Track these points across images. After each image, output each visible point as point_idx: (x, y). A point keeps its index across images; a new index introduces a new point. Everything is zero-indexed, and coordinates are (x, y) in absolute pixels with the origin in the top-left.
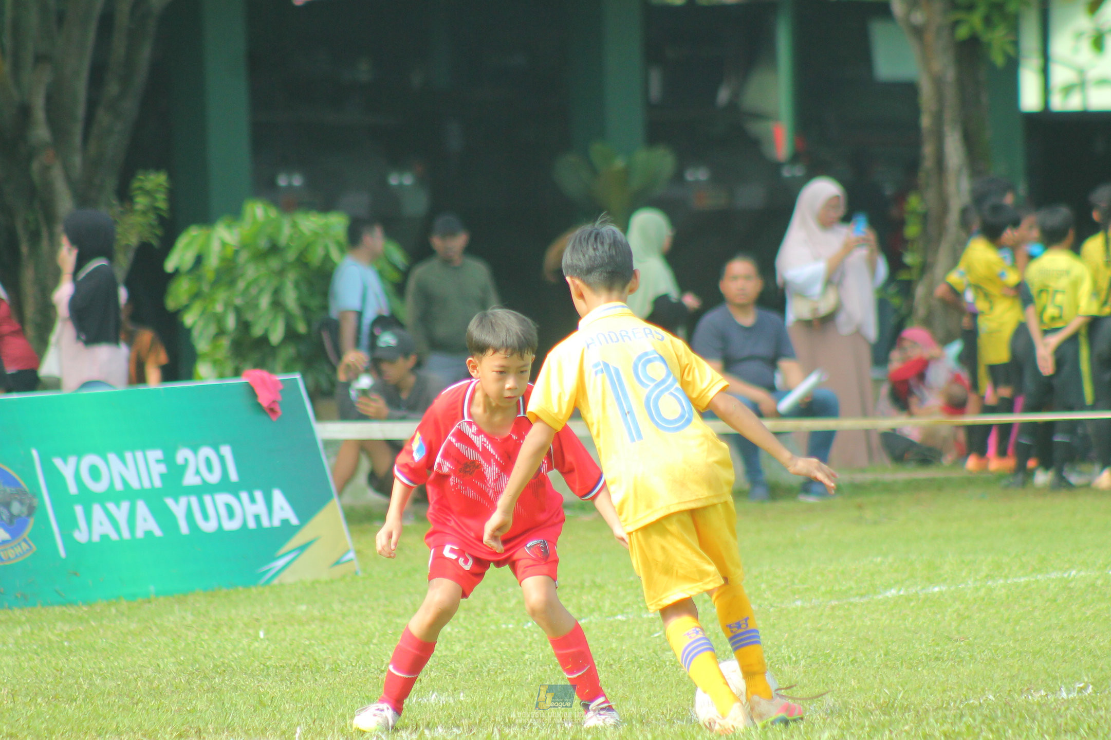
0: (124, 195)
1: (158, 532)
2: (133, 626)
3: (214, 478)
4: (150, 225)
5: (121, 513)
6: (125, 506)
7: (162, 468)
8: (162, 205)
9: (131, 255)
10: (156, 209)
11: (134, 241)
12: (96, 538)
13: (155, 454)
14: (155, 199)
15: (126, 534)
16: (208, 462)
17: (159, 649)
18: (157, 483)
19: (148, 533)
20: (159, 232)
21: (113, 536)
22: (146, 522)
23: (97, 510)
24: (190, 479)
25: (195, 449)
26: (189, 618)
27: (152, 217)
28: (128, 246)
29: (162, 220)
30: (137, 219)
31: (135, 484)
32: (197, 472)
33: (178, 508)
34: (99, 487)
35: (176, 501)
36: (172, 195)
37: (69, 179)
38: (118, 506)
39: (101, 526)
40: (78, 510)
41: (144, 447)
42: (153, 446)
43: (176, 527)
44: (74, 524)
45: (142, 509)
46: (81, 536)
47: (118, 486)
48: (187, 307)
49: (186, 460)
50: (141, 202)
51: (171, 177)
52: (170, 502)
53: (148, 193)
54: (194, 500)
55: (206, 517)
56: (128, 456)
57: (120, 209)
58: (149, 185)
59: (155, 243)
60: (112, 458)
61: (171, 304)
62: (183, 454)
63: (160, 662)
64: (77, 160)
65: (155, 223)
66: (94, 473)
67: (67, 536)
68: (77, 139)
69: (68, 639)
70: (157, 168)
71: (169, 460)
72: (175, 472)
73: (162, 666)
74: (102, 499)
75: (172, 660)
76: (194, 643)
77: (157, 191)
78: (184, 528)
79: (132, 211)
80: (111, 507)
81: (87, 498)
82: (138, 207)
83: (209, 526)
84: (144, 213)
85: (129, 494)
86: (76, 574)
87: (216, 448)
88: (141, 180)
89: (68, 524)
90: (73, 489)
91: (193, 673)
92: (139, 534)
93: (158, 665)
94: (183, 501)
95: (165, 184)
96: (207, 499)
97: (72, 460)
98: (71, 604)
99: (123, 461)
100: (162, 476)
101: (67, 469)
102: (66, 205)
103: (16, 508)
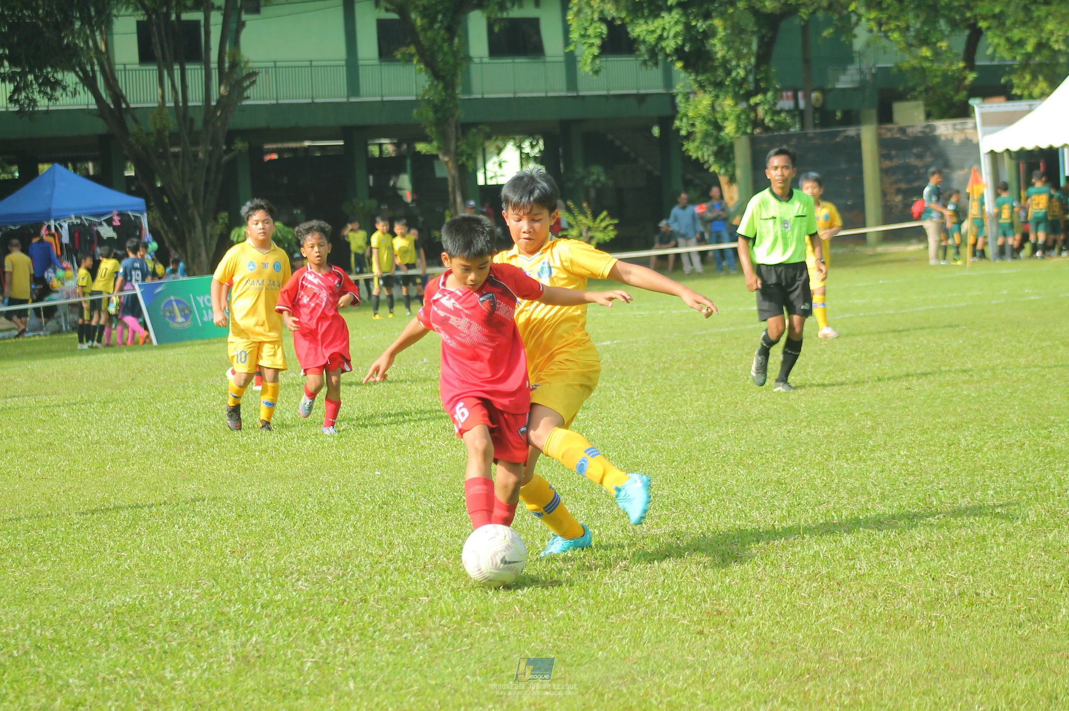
0: (216, 219)
4: (224, 227)
8: (227, 222)
10: (225, 223)
14: (225, 220)
20: (227, 229)
27: (224, 225)
29: (227, 226)
30: (220, 226)
36: (230, 219)
37: (199, 215)
40: (204, 312)
44: (203, 316)
46: (205, 319)
50: (221, 221)
51: (229, 214)
53: (222, 218)
57: (215, 223)
58: (222, 216)
64: (201, 210)
67: (201, 320)
68: (201, 203)
69: (203, 350)
70: (225, 211)
77: (225, 218)
79: (218, 224)
82: (220, 223)
84: (222, 224)
86: (204, 331)
88: (220, 215)
89: (201, 316)
90: (202, 305)
95: (227, 215)
97: (202, 297)
98: (203, 339)
101: (200, 300)
102: (198, 222)
103: (187, 312)
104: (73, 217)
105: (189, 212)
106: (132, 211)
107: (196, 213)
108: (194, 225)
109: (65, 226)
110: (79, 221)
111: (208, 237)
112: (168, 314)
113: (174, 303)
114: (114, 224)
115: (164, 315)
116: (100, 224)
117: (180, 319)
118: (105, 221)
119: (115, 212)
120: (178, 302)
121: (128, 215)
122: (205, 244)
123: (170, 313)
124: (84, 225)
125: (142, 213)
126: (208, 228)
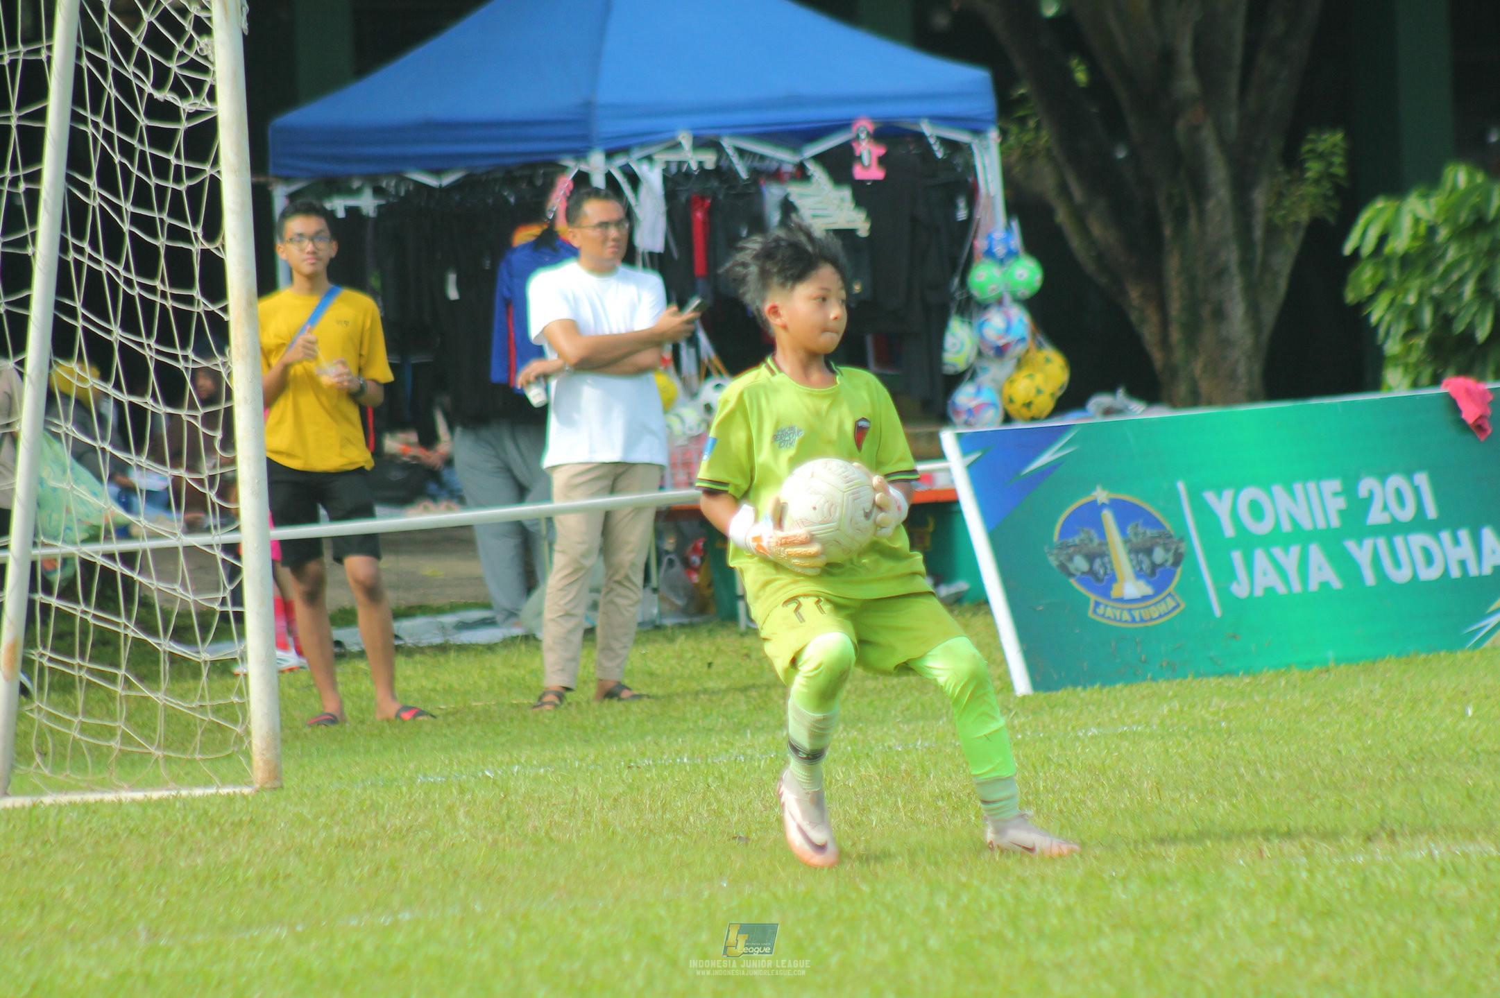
0: (1292, 161)
1: (1337, 584)
2: (1306, 703)
3: (1407, 514)
4: (1326, 198)
5: (1290, 559)
6: (1295, 550)
7: (1341, 503)
8: (1339, 171)
9: (1301, 235)
10: (1332, 176)
11: (1304, 217)
12: (1259, 592)
13: (1333, 485)
14: (1331, 164)
15: (1297, 587)
16: (1399, 494)
17: (1340, 729)
18: (1335, 522)
19: (1325, 585)
20: (1335, 205)
21: (1281, 589)
22: (1322, 571)
23: (1260, 556)
24: (1376, 516)
25: (1383, 477)
26: (1379, 692)
27: (1326, 185)
28: (1296, 224)
29: (1339, 190)
30: (1309, 189)
31: (1307, 524)
32: (1386, 507)
33: (1362, 553)
34: (1263, 528)
35: (1360, 542)
36: (1352, 158)
37: (1222, 142)
38: (1287, 550)
39: (1266, 577)
40: (1237, 556)
41: (1319, 476)
42: (1330, 475)
43: (1359, 577)
44: (1232, 574)
45: (1316, 553)
46: (1240, 589)
47: (1287, 527)
48: (1372, 298)
49: (1371, 494)
50: (1314, 168)
51: (1349, 136)
52: (1351, 545)
53: (1321, 156)
54: (1382, 543)
55: (1397, 564)
56: (1298, 487)
57: (1288, 178)
58: (1321, 147)
59: (1331, 219)
60: (1278, 490)
61: (1351, 296)
62: (1367, 485)
63: (1341, 747)
64: (1233, 117)
65: (1330, 193)
66: (1256, 510)
67: (1223, 590)
68: (1233, 91)
69: (1226, 718)
70: (1333, 125)
71: (1349, 490)
72: (1357, 509)
73: (1344, 753)
74: (1266, 542)
75: (1358, 744)
76: (1385, 722)
77: (1333, 154)
78: (1370, 579)
79: (1301, 180)
80: (1277, 552)
81: (1248, 543)
82: (1309, 175)
83: (1402, 576)
84: (1317, 182)
85: (1301, 537)
86: (1234, 637)
87: (1409, 473)
88: (1313, 141)
89: (1225, 574)
90: (1229, 531)
91: (1384, 761)
92: (1314, 586)
93: (1339, 751)
94: (1368, 543)
95: (1342, 145)
96: (1399, 541)
97: (1228, 495)
98: (1231, 673)
99: (1292, 494)
100: (1342, 513)
101: (1221, 506)
102: (1218, 174)
103: (1159, 555)
104: (685, 140)
105: (1181, 126)
106: (937, 119)
107: (1208, 137)
108: (1200, 191)
109: (652, 176)
110: (709, 159)
111: (1258, 233)
112: (1080, 563)
113: (1108, 517)
114: (859, 173)
115: (1063, 567)
116: (801, 174)
117: (1131, 587)
118: (819, 158)
119: (864, 127)
120: (1126, 513)
121: (920, 137)
122: (1246, 264)
123: (1090, 558)
124: (734, 173)
125: (978, 132)
126: (1260, 198)
